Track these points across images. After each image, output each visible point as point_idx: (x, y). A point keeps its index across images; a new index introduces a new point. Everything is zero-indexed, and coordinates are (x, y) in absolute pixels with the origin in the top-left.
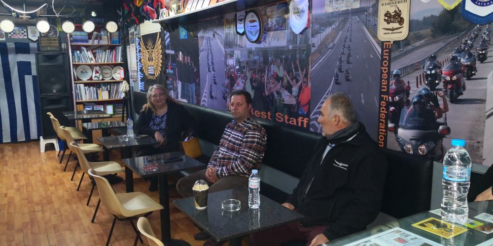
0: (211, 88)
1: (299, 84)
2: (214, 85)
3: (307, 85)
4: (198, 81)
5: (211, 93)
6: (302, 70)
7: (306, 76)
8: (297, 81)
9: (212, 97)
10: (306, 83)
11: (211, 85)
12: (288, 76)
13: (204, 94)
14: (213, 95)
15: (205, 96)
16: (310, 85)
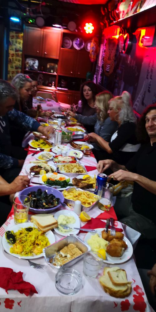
0: (144, 95)
2: (147, 92)
4: (136, 85)
5: (143, 99)
9: (143, 104)
11: (145, 92)
13: (138, 99)
14: (144, 102)
15: (138, 101)
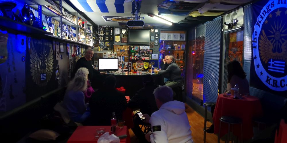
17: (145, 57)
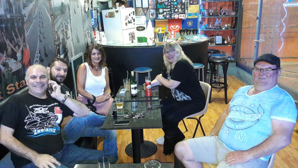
1: (21, 49)
3: (26, 47)
6: (21, 37)
7: (24, 41)
8: (19, 47)
10: (25, 46)
12: (11, 45)
16: (28, 47)
17: (178, 14)
